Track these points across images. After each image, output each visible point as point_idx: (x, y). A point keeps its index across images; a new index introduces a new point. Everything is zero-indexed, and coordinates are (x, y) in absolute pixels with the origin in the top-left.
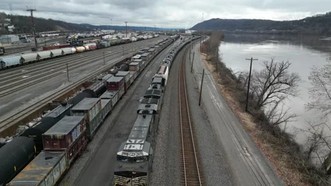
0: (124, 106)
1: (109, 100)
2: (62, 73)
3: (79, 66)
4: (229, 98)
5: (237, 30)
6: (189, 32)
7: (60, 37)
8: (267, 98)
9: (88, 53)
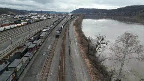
0: (36, 58)
1: (28, 57)
2: (9, 39)
3: (18, 35)
4: (82, 51)
5: (90, 13)
6: (70, 14)
7: (10, 17)
8: (98, 50)
9: (23, 27)
